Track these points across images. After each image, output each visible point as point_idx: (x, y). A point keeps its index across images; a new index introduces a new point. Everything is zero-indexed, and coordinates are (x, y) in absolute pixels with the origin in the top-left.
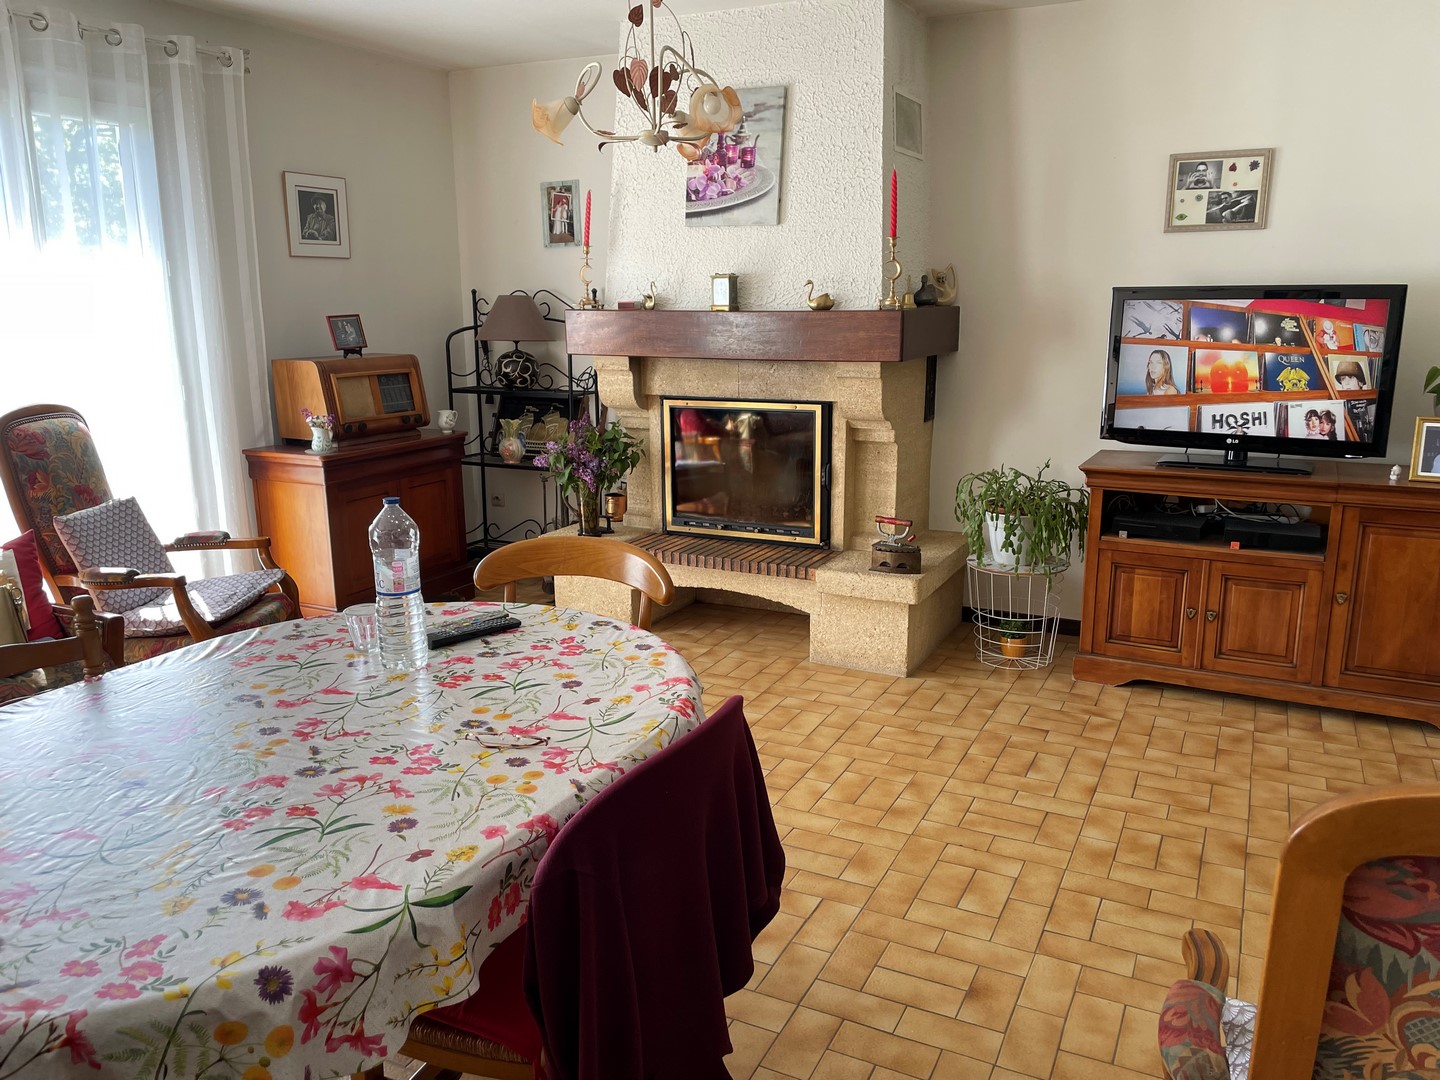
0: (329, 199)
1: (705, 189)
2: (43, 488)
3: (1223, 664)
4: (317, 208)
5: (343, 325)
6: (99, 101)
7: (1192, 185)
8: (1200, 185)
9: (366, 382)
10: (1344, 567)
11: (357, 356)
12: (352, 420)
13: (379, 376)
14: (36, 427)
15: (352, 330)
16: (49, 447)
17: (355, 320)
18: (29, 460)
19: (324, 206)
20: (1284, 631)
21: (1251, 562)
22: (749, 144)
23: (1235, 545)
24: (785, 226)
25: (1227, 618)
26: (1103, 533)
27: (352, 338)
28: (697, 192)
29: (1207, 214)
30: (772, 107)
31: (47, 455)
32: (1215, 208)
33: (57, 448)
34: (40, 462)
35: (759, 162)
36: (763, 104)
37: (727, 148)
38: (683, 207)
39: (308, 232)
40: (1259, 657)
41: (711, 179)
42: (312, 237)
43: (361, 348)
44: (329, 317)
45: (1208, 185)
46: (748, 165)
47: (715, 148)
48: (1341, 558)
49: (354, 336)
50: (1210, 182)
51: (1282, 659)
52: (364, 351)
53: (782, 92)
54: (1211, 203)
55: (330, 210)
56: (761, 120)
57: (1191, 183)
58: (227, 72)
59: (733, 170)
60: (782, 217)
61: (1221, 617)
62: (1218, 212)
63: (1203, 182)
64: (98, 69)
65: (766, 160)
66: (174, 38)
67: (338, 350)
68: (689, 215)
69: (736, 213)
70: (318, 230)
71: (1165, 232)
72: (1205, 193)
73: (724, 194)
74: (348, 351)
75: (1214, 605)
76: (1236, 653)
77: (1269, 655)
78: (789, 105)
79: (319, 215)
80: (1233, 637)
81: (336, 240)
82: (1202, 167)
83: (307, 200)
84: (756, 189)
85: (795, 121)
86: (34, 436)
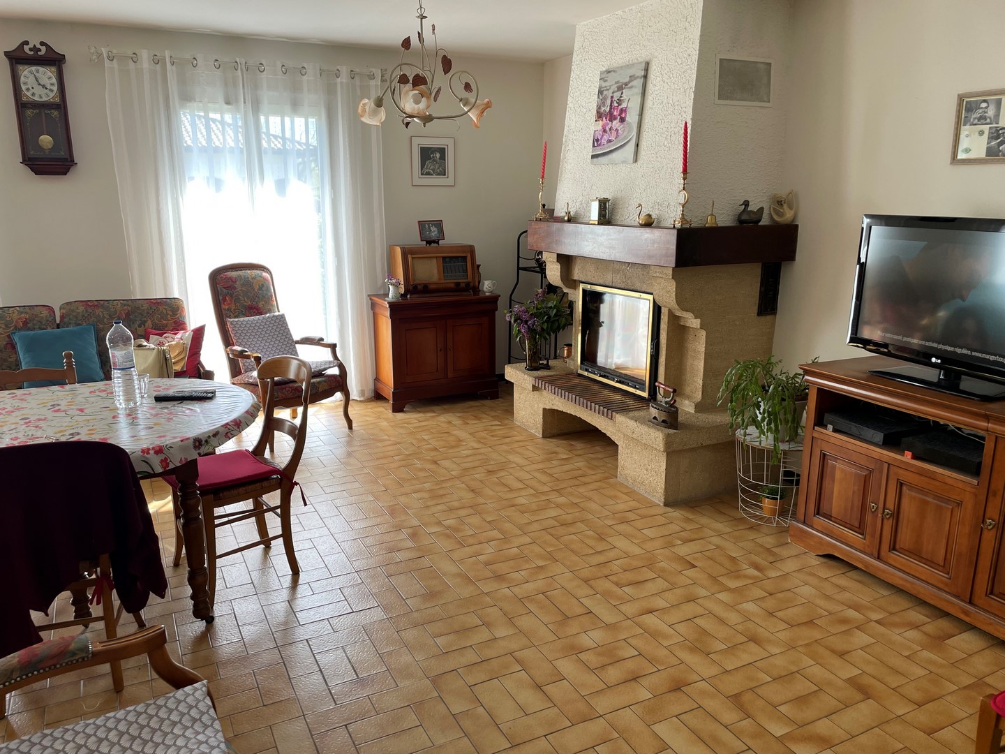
0: (442, 151)
1: (601, 139)
2: (229, 304)
3: (895, 558)
4: (433, 157)
5: (429, 226)
6: (295, 106)
7: (976, 121)
8: (982, 121)
9: (434, 261)
10: (995, 495)
11: (436, 245)
12: (418, 282)
13: (443, 257)
14: (234, 274)
15: (435, 229)
16: (238, 285)
17: (439, 224)
18: (224, 290)
19: (438, 155)
20: (944, 541)
21: (922, 473)
22: (624, 105)
23: (908, 454)
24: (639, 162)
25: (901, 519)
26: (815, 425)
27: (434, 233)
28: (597, 140)
29: (987, 148)
30: (638, 77)
31: (235, 288)
32: (994, 143)
33: (243, 285)
34: (230, 291)
35: (628, 119)
36: (634, 76)
37: (614, 109)
38: (589, 151)
39: (425, 171)
40: (924, 561)
41: (605, 131)
42: (428, 174)
43: (439, 240)
44: (419, 222)
45: (988, 120)
46: (623, 120)
47: (608, 109)
48: (992, 487)
49: (436, 233)
50: (990, 118)
51: (941, 569)
52: (440, 242)
53: (643, 66)
54: (991, 138)
55: (443, 157)
56: (632, 87)
57: (975, 118)
58: (372, 83)
59: (616, 124)
60: (638, 157)
61: (896, 515)
62: (996, 147)
63: (985, 118)
64: (295, 88)
65: (632, 117)
66: (339, 68)
67: (422, 240)
68: (593, 157)
69: (614, 155)
70: (433, 170)
71: (951, 163)
72: (986, 128)
73: (610, 141)
74: (429, 242)
75: (891, 504)
76: (906, 553)
77: (930, 562)
78: (649, 76)
79: (434, 160)
80: (905, 537)
81: (445, 175)
82: (984, 105)
83: (426, 153)
84: (626, 137)
85: (650, 86)
86: (231, 278)
